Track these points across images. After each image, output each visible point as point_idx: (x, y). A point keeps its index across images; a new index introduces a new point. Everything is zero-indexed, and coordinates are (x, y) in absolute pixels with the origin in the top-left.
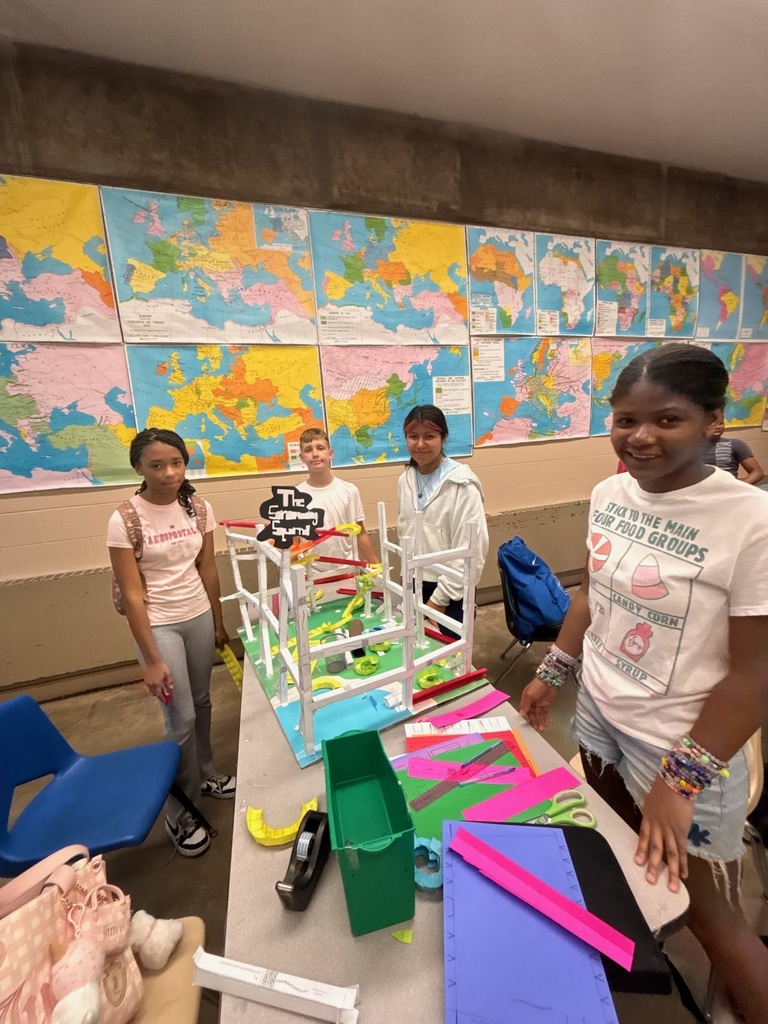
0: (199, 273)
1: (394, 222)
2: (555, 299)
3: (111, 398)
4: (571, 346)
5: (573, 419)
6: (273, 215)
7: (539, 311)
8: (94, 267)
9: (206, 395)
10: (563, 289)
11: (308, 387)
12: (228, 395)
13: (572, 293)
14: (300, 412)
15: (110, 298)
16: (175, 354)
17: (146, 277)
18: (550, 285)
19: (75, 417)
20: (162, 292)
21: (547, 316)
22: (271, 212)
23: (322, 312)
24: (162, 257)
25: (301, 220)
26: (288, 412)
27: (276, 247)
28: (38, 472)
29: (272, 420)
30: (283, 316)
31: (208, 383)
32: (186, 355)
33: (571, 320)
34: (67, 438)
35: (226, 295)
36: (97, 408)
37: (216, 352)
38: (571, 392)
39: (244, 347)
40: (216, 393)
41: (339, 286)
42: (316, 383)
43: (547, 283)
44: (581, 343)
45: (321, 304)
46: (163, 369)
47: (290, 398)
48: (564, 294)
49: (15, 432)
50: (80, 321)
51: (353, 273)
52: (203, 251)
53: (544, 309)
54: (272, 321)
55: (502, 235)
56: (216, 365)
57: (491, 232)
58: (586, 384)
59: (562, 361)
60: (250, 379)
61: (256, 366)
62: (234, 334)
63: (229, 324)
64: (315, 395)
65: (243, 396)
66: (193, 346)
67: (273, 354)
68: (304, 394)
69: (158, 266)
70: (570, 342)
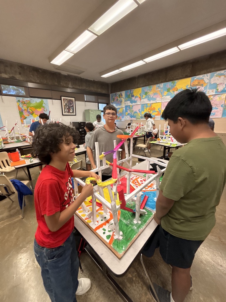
0: (149, 95)
1: (177, 81)
2: (215, 86)
3: (139, 110)
4: (218, 96)
5: (216, 113)
6: (159, 85)
7: (208, 90)
8: (140, 96)
9: (148, 110)
10: (217, 84)
11: (159, 108)
12: (149, 109)
13: (221, 84)
14: (158, 112)
15: (141, 100)
16: (145, 105)
18: (213, 84)
19: (136, 112)
20: (145, 98)
21: (211, 91)
22: (158, 85)
23: (163, 97)
24: (146, 93)
25: (162, 85)
26: (156, 112)
27: (158, 90)
28: (132, 118)
29: (154, 113)
30: (158, 99)
31: (148, 108)
32: (146, 105)
33: (219, 90)
34: (135, 114)
35: (151, 97)
36: (138, 111)
37: (149, 104)
38: (217, 107)
39: (152, 103)
40: (148, 109)
41: (166, 93)
42: (160, 108)
43: (212, 83)
44: (222, 95)
45: (163, 96)
46: (144, 107)
47: (157, 110)
48: (218, 85)
49: (132, 114)
50: (138, 102)
51: (168, 90)
52: (150, 92)
53: (210, 89)
54: (156, 100)
55: (201, 76)
56: (149, 106)
57: (197, 77)
58: (222, 105)
59: (214, 100)
60: (152, 107)
61: (153, 106)
62: (152, 102)
63: (151, 101)
64: (160, 109)
65: (151, 110)
66: (147, 104)
67: (156, 104)
68: (159, 109)
69: (145, 95)
70: (218, 95)
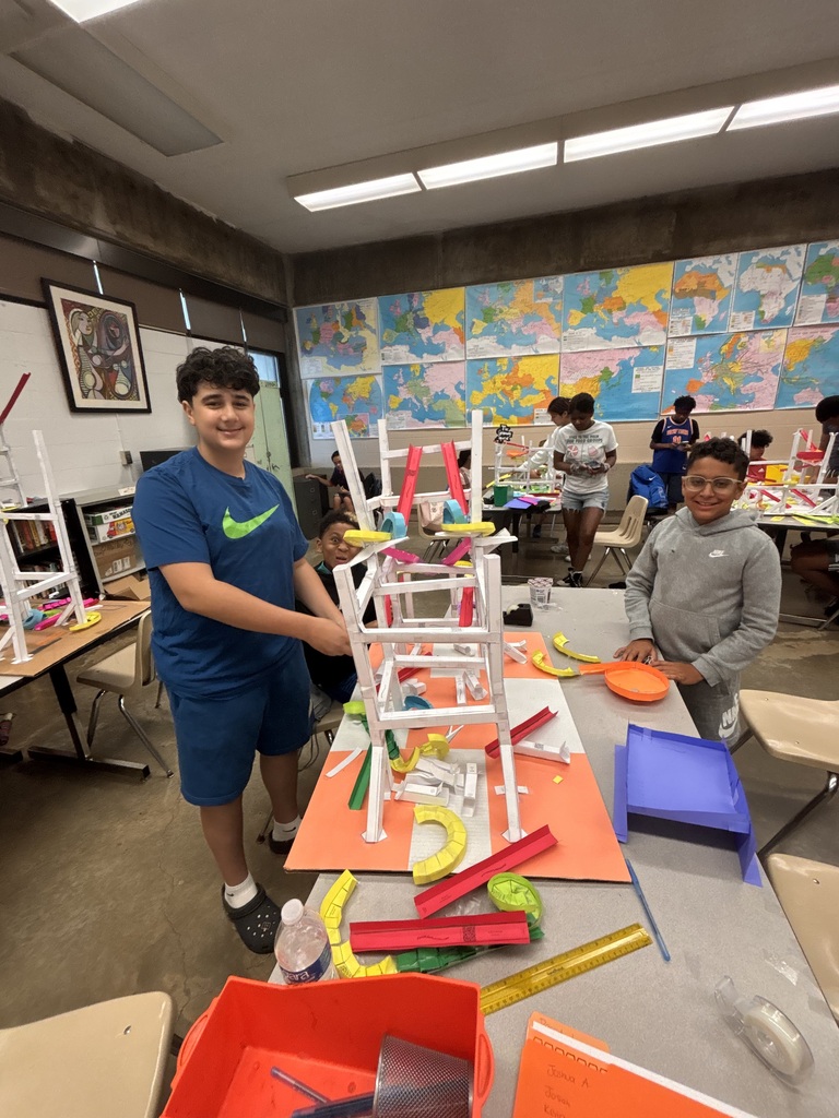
0: (503, 321)
1: (619, 271)
2: (754, 300)
3: (457, 387)
4: (764, 337)
5: (757, 395)
6: (544, 283)
7: (733, 314)
8: (459, 325)
9: (499, 384)
10: (762, 293)
11: (551, 377)
12: (508, 383)
13: (772, 294)
14: (545, 392)
15: (463, 340)
16: (487, 364)
17: (480, 326)
18: (748, 292)
19: (442, 396)
20: (485, 333)
21: (741, 316)
22: (543, 281)
23: (565, 334)
24: (488, 315)
25: (559, 283)
26: (537, 392)
27: (544, 300)
28: (427, 421)
29: (528, 396)
30: (543, 338)
31: (499, 378)
32: (492, 363)
33: (767, 316)
34: (439, 405)
35: (514, 331)
36: (451, 391)
37: (506, 361)
38: (759, 374)
39: (520, 358)
40: (503, 383)
41: (577, 316)
42: (556, 375)
43: (745, 290)
44: (776, 334)
45: (565, 330)
46: (481, 372)
47: (540, 384)
48: (763, 296)
49: (421, 402)
50: (451, 351)
51: (587, 306)
52: (505, 309)
53: (738, 311)
54: (536, 342)
55: (708, 261)
56: (505, 368)
57: (696, 262)
58: (778, 366)
59: (752, 349)
60: (520, 375)
61: (525, 367)
62: (516, 351)
63: (514, 346)
64: (554, 382)
65: (516, 384)
66: (495, 359)
67: (538, 360)
68: (548, 382)
69: (485, 321)
70: (763, 334)
